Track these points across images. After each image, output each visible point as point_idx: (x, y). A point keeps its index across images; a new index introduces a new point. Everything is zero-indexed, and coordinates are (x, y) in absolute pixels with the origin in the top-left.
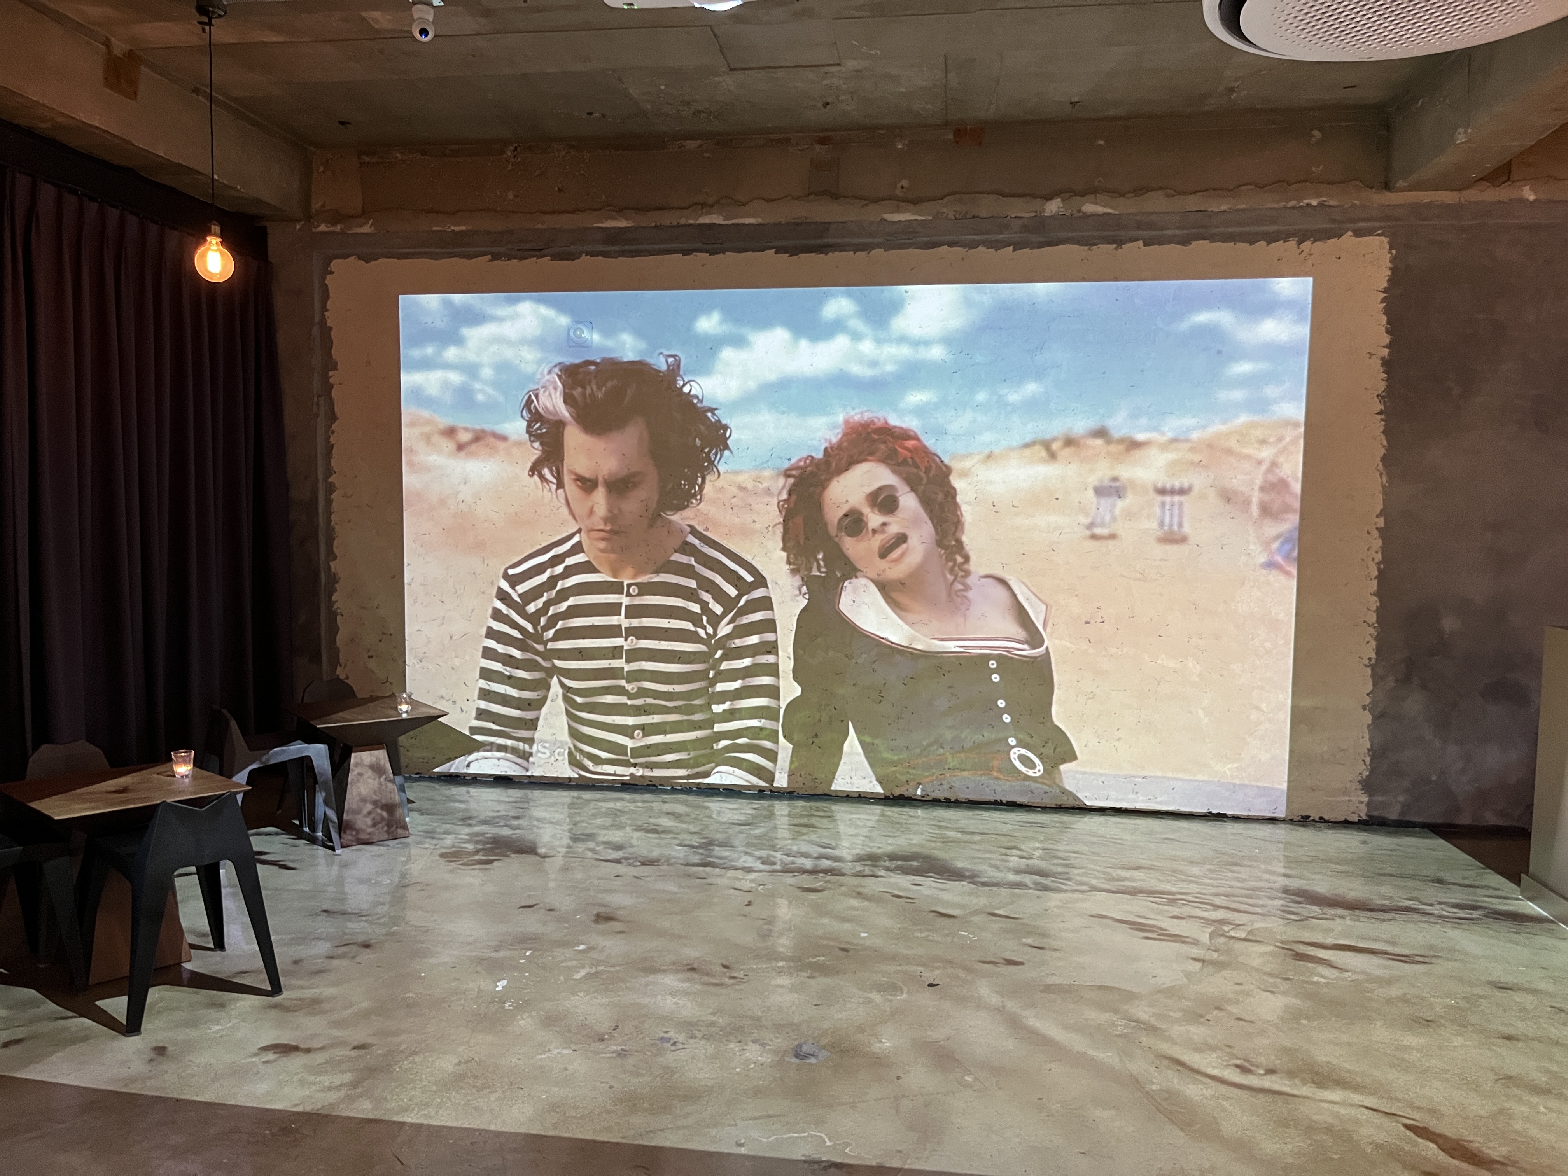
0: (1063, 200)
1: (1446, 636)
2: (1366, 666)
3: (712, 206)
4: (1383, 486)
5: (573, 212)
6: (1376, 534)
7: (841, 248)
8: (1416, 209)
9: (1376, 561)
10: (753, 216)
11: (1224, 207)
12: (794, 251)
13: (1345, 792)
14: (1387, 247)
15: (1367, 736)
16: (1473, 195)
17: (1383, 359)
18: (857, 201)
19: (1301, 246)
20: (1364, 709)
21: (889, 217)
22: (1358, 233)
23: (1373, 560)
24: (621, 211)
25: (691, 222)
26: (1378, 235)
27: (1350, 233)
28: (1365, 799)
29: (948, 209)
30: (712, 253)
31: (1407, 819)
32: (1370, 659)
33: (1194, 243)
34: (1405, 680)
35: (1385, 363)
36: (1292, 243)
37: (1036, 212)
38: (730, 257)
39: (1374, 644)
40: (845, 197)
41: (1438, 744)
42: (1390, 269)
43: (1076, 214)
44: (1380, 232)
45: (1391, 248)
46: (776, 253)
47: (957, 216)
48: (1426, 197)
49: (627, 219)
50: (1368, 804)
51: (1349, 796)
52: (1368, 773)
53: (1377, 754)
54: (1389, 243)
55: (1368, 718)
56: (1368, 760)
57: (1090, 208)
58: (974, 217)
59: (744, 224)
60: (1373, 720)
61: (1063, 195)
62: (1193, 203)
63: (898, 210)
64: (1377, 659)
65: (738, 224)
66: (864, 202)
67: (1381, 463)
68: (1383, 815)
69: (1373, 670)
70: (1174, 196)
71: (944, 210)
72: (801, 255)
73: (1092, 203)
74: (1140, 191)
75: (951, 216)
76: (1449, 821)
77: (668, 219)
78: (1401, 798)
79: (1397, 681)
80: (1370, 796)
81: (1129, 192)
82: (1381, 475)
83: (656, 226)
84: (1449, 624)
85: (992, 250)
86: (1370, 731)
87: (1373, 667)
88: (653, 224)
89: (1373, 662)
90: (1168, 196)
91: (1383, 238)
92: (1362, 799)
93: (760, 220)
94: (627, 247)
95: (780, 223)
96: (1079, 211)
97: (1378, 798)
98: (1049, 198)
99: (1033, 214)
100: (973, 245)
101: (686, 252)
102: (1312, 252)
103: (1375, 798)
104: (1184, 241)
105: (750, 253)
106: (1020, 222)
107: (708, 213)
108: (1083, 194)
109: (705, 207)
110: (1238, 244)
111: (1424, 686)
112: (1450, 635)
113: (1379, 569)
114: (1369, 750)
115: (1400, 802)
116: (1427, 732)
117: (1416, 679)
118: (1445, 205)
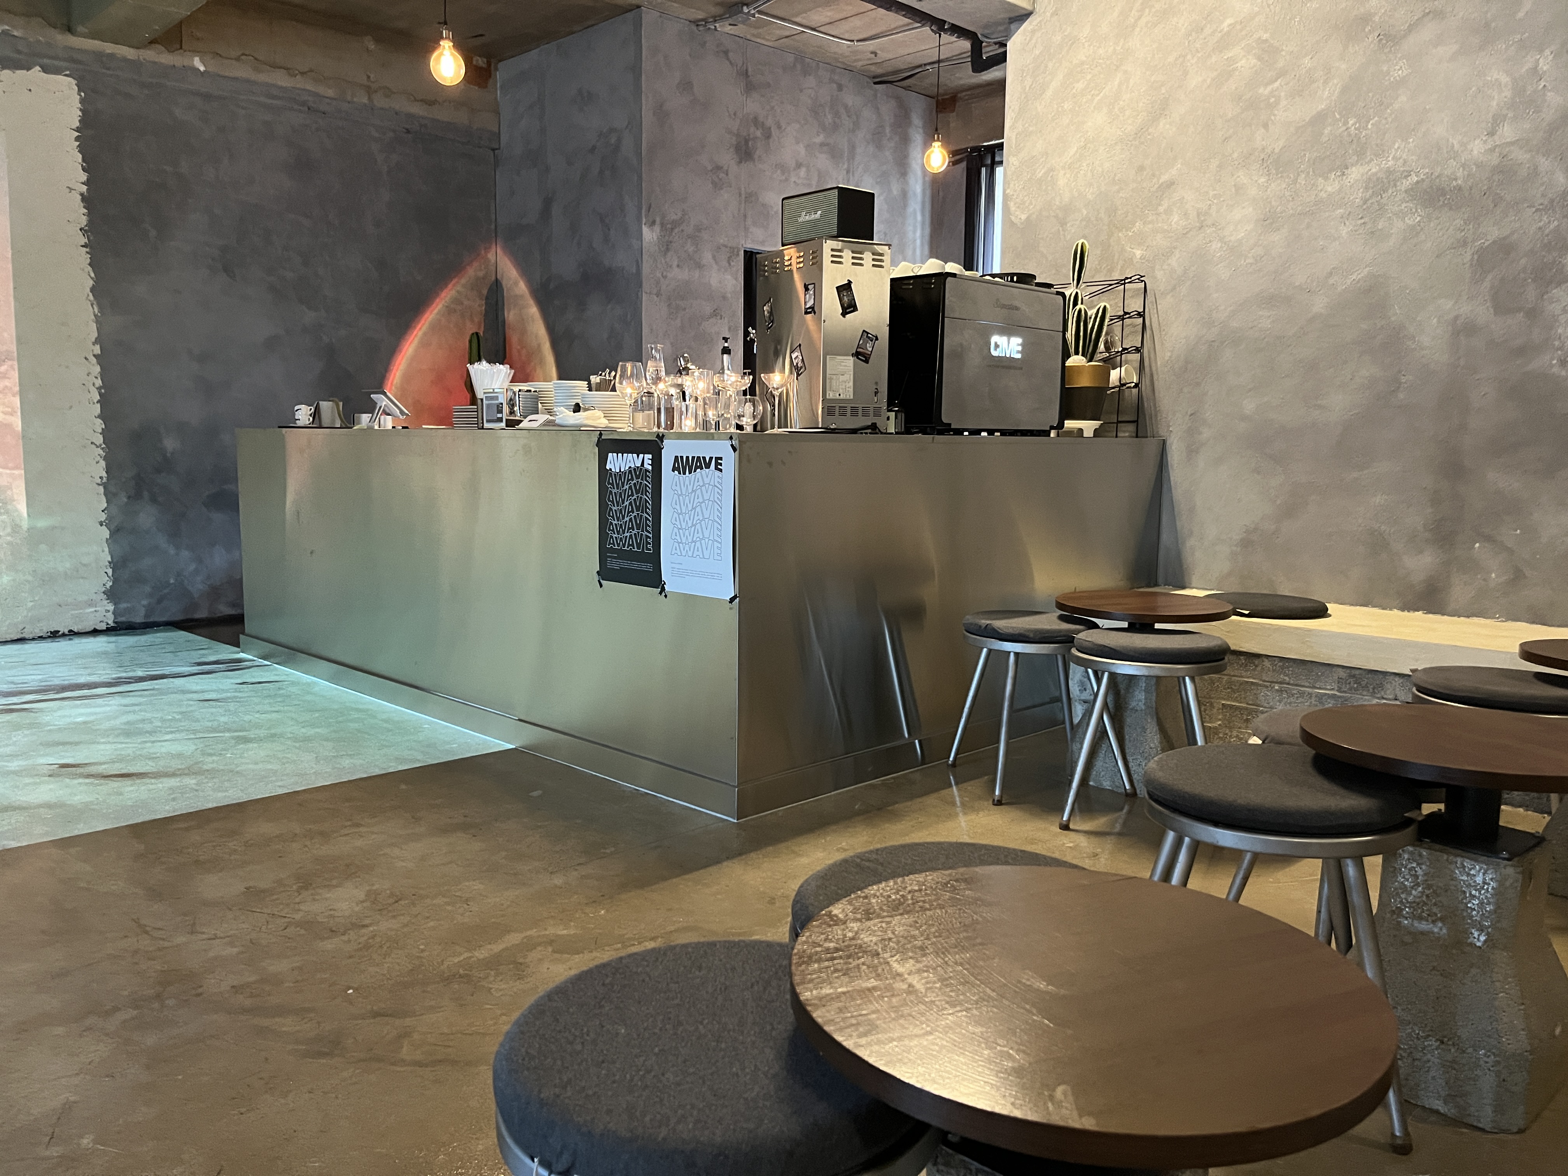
1: (168, 455)
2: (98, 484)
4: (95, 316)
6: (94, 360)
9: (97, 385)
13: (91, 603)
14: (76, 88)
15: (107, 550)
16: (150, 55)
20: (101, 525)
23: (94, 384)
26: (65, 75)
28: (111, 607)
31: (151, 620)
32: (101, 478)
34: (136, 496)
35: (84, 198)
39: (103, 464)
41: (172, 551)
44: (67, 72)
45: (79, 91)
50: (114, 613)
51: (95, 606)
52: (111, 584)
53: (117, 565)
54: (77, 85)
55: (105, 533)
56: (110, 571)
60: (111, 535)
64: (108, 478)
67: (91, 294)
68: (129, 619)
69: (105, 488)
76: (189, 617)
78: (145, 602)
79: (129, 497)
80: (115, 604)
82: (92, 305)
84: (170, 444)
86: (108, 545)
87: (105, 486)
89: (105, 480)
91: (70, 79)
92: (108, 608)
97: (123, 606)
103: (120, 606)
111: (154, 500)
112: (172, 454)
113: (100, 394)
114: (110, 563)
115: (144, 606)
116: (162, 541)
117: (146, 494)
118: (125, 60)
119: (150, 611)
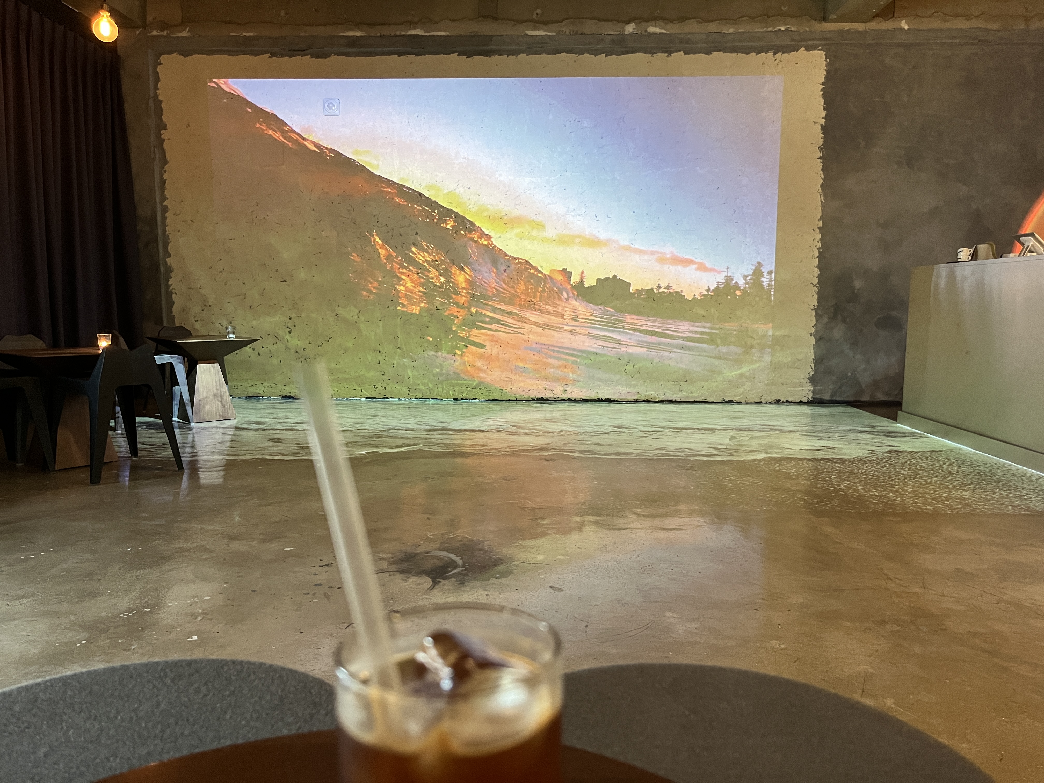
0: (636, 24)
1: (856, 291)
2: (812, 310)
3: (416, 23)
4: (822, 202)
5: (325, 25)
6: (818, 231)
7: (499, 53)
8: (841, 33)
9: (818, 247)
10: (444, 31)
11: (731, 31)
12: (469, 55)
13: (801, 385)
14: (824, 57)
15: (812, 351)
16: (873, 25)
17: (822, 125)
18: (509, 22)
19: (775, 56)
20: (811, 336)
21: (530, 33)
22: (808, 49)
23: (816, 246)
24: (357, 25)
25: (403, 33)
26: (819, 50)
27: (803, 49)
28: (812, 388)
29: (566, 28)
30: (417, 55)
31: (834, 398)
32: (814, 305)
33: (714, 53)
34: (833, 318)
35: (823, 127)
36: (771, 54)
37: (619, 31)
38: (429, 57)
39: (816, 296)
40: (502, 19)
41: (851, 354)
42: (826, 70)
43: (644, 33)
44: (820, 48)
45: (826, 58)
46: (458, 55)
47: (572, 33)
48: (847, 26)
49: (361, 31)
50: (813, 392)
51: (802, 386)
52: (813, 373)
53: (818, 361)
54: (825, 55)
55: (813, 340)
56: (813, 365)
57: (652, 29)
58: (582, 34)
59: (438, 36)
60: (816, 342)
61: (636, 21)
62: (713, 27)
63: (535, 29)
64: (818, 306)
65: (434, 36)
66: (513, 23)
67: (820, 189)
68: (821, 397)
69: (815, 312)
70: (701, 23)
71: (563, 29)
72: (474, 57)
73: (653, 26)
74: (682, 19)
75: (567, 33)
76: (857, 399)
77: (387, 31)
78: (831, 387)
79: (829, 318)
80: (814, 386)
81: (675, 20)
82: (820, 195)
83: (381, 36)
84: (858, 284)
85: (593, 56)
86: (814, 348)
87: (816, 310)
88: (379, 35)
89: (816, 307)
90: (698, 22)
91: (822, 52)
92: (809, 389)
93: (448, 33)
94: (361, 49)
95: (461, 36)
96: (646, 31)
97: (818, 388)
98: (628, 23)
99: (619, 33)
100: (581, 53)
101: (400, 54)
102: (782, 59)
103: (817, 388)
104: (708, 52)
105: (442, 55)
106: (609, 37)
107: (415, 28)
108: (647, 21)
109: (413, 24)
110: (740, 54)
111: (844, 321)
112: (858, 290)
113: (819, 252)
114: (814, 360)
115: (831, 389)
116: (846, 347)
117: (839, 317)
118: (857, 32)
119: (834, 393)
